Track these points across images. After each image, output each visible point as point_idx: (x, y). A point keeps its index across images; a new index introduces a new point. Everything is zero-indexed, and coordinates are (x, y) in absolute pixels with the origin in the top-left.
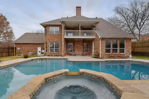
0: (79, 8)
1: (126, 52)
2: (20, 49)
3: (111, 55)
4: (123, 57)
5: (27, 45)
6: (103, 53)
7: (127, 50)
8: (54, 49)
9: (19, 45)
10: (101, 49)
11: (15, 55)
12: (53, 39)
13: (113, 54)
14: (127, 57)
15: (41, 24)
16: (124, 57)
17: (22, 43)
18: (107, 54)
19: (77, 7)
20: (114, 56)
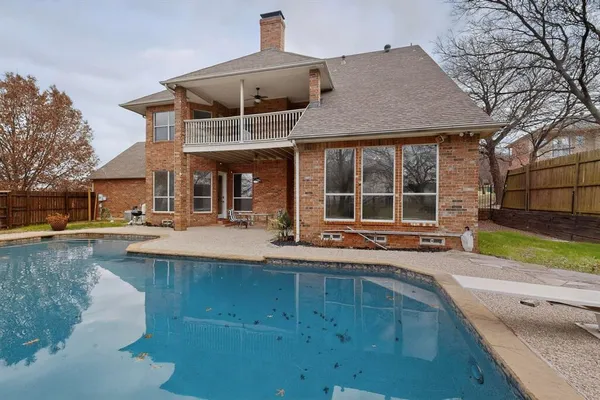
0: (274, 18)
1: (445, 214)
2: (105, 199)
3: (353, 231)
4: (421, 243)
5: (123, 185)
6: (314, 220)
7: (452, 204)
8: (168, 197)
9: (104, 186)
10: (301, 198)
11: (92, 218)
12: (164, 158)
13: (365, 225)
14: (451, 245)
15: (125, 106)
16: (431, 243)
17: (108, 177)
18: (333, 223)
19: (263, 16)
20: (370, 236)
